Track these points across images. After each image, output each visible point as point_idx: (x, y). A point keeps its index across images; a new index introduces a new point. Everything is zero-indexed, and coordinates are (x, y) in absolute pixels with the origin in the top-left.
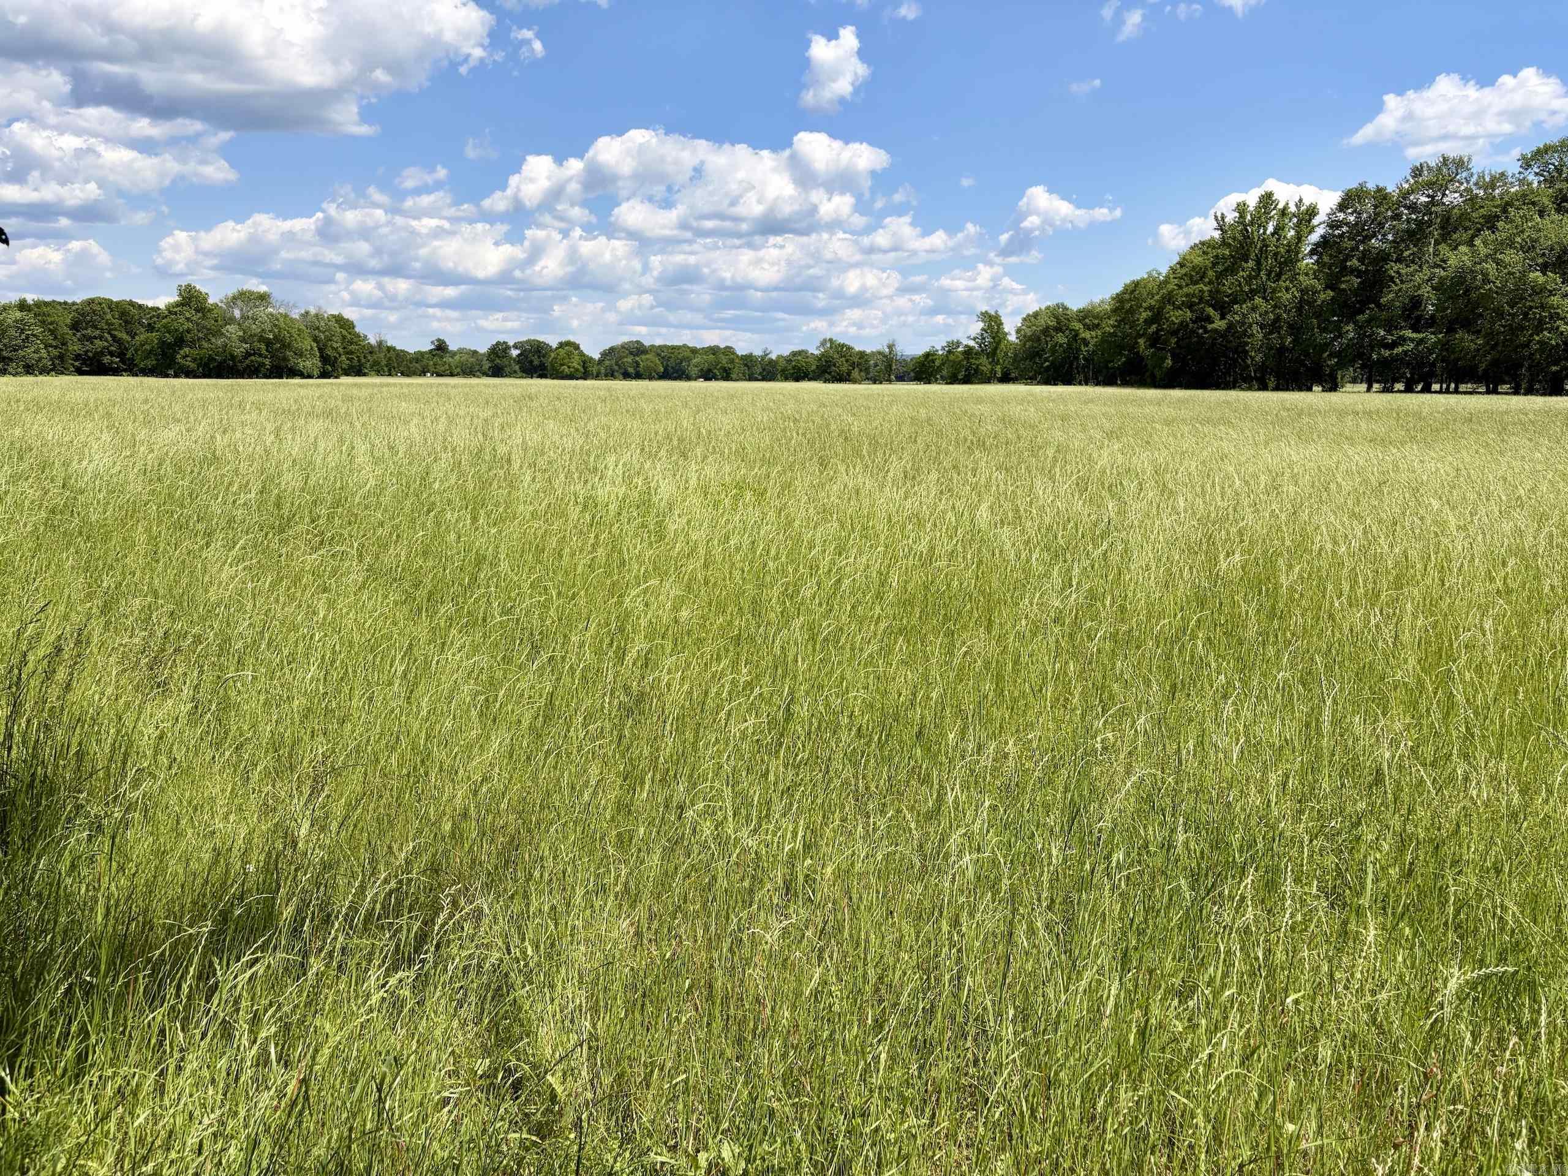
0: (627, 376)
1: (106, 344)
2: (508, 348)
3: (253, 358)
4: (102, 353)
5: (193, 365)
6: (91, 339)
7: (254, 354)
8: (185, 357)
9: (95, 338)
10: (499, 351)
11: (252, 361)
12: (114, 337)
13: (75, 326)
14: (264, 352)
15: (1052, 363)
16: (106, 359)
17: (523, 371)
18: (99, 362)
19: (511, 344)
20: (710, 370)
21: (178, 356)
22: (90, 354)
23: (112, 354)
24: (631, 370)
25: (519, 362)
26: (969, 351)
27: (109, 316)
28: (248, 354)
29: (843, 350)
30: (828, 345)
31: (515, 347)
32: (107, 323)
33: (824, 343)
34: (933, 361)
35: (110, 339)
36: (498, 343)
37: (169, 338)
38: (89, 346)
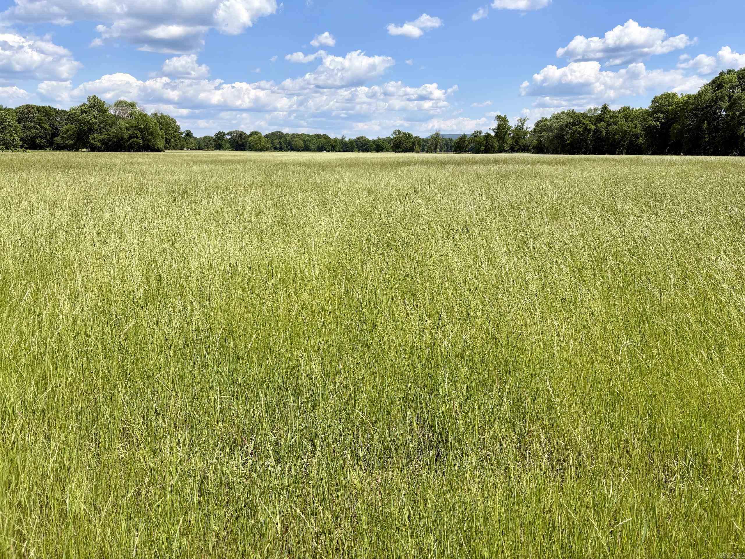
0: (276, 149)
1: (37, 131)
2: (224, 135)
3: (133, 139)
4: (35, 137)
5: (99, 144)
6: (28, 128)
7: (134, 137)
8: (94, 139)
9: (31, 127)
10: (220, 136)
11: (133, 141)
12: (41, 127)
13: (19, 121)
14: (139, 135)
15: (572, 142)
16: (38, 141)
17: (232, 147)
18: (34, 142)
19: (226, 133)
20: (323, 146)
21: (91, 139)
22: (29, 138)
23: (41, 137)
24: (278, 146)
25: (230, 142)
26: (488, 136)
27: (37, 115)
28: (130, 137)
29: (408, 136)
30: (397, 133)
31: (228, 134)
32: (38, 119)
33: (395, 132)
34: (465, 141)
35: (39, 128)
36: (219, 132)
37: (85, 128)
38: (28, 133)
